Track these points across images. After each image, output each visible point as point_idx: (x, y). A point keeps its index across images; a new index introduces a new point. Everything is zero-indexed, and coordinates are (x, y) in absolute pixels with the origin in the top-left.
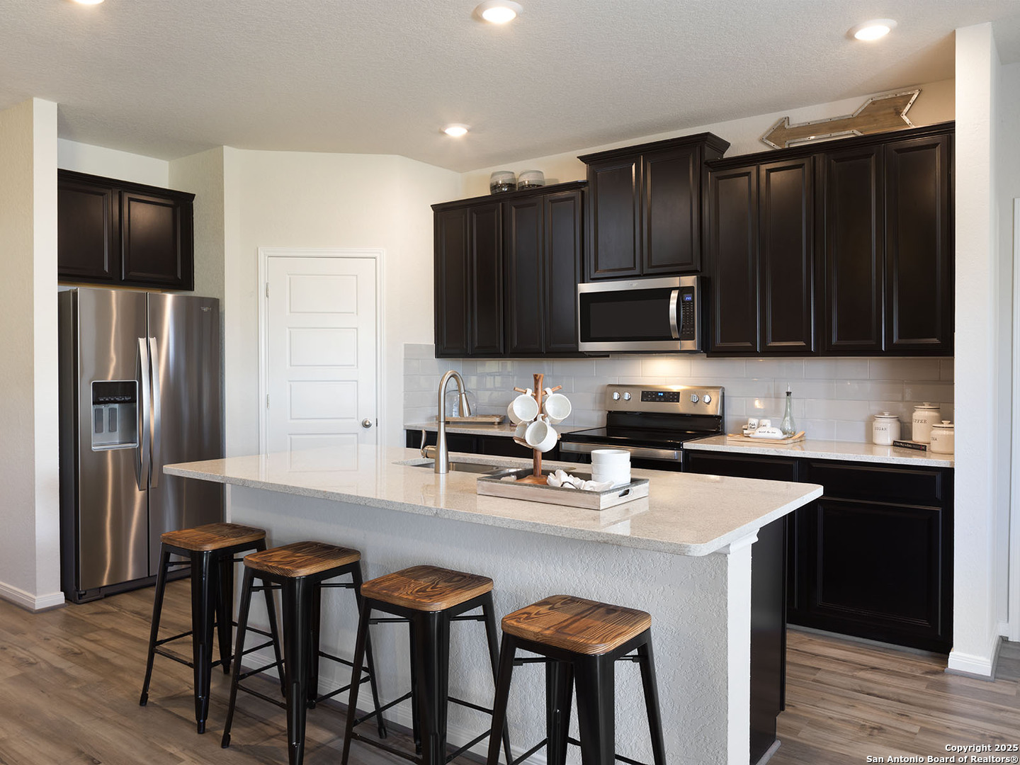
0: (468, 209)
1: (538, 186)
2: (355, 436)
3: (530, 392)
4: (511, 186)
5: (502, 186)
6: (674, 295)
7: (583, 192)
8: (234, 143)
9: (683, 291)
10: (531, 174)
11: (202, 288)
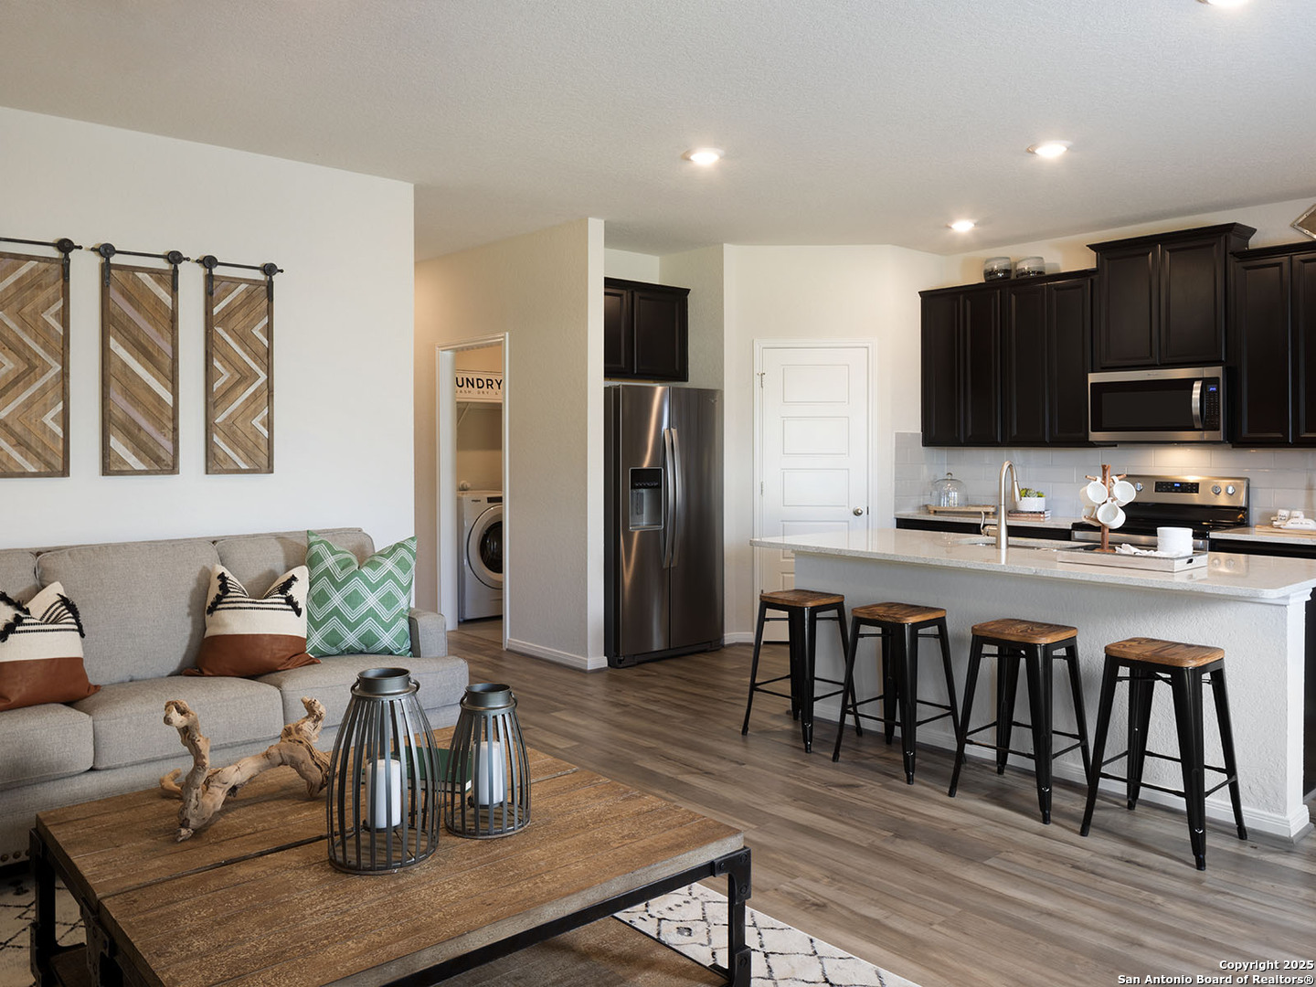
0: (961, 297)
1: (1039, 273)
2: (846, 524)
3: (1099, 479)
4: (1007, 271)
5: (997, 272)
6: (1197, 385)
7: (1092, 280)
8: (734, 239)
9: (1206, 382)
10: (1032, 261)
11: (697, 378)
